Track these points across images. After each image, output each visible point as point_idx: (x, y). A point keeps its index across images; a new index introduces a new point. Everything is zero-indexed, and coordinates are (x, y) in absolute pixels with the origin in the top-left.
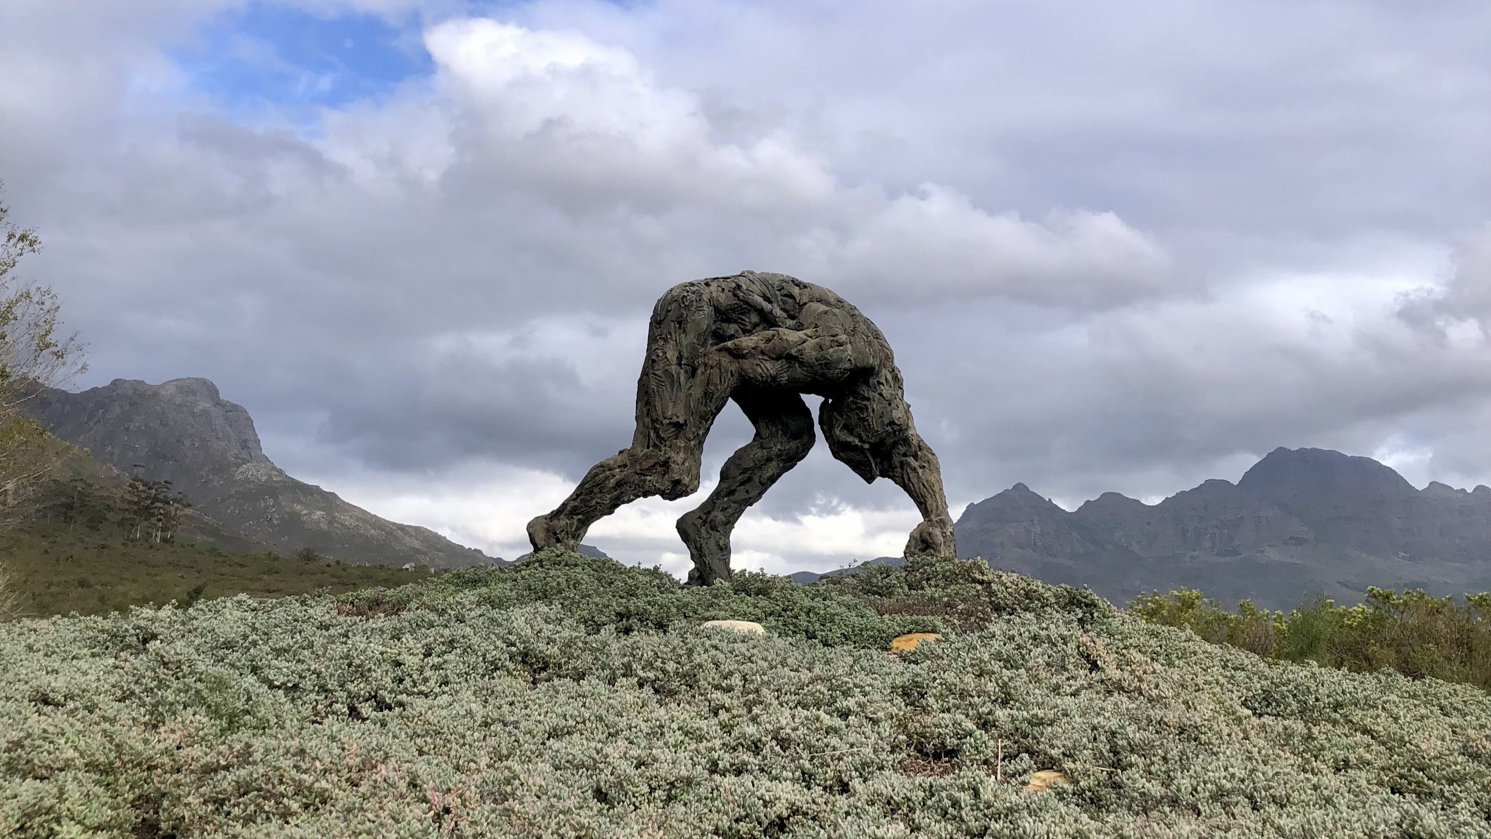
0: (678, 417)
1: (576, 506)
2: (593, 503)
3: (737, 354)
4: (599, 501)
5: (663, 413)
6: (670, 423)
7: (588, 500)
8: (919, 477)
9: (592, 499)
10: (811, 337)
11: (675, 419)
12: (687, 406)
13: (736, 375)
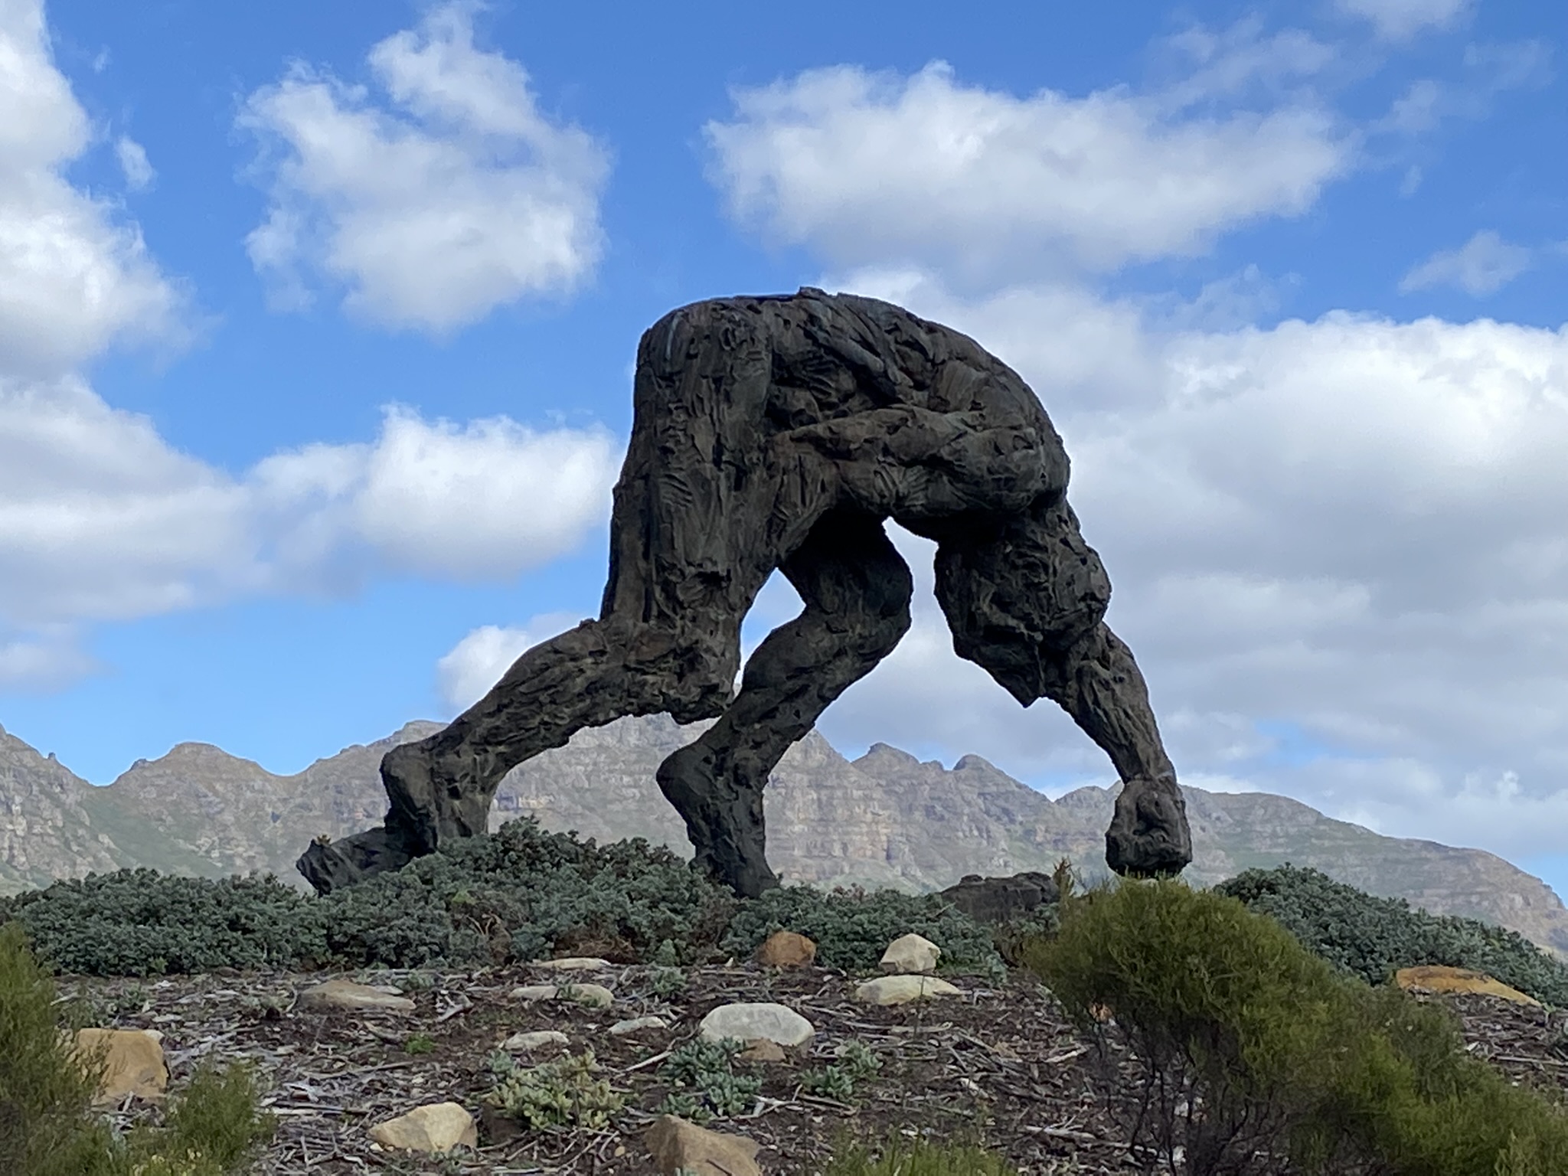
0: (715, 563)
1: (497, 728)
2: (536, 721)
3: (835, 450)
4: (546, 718)
5: (687, 555)
6: (699, 575)
7: (525, 718)
8: (1115, 700)
9: (533, 715)
10: (974, 427)
11: (709, 568)
12: (733, 546)
13: (832, 490)
